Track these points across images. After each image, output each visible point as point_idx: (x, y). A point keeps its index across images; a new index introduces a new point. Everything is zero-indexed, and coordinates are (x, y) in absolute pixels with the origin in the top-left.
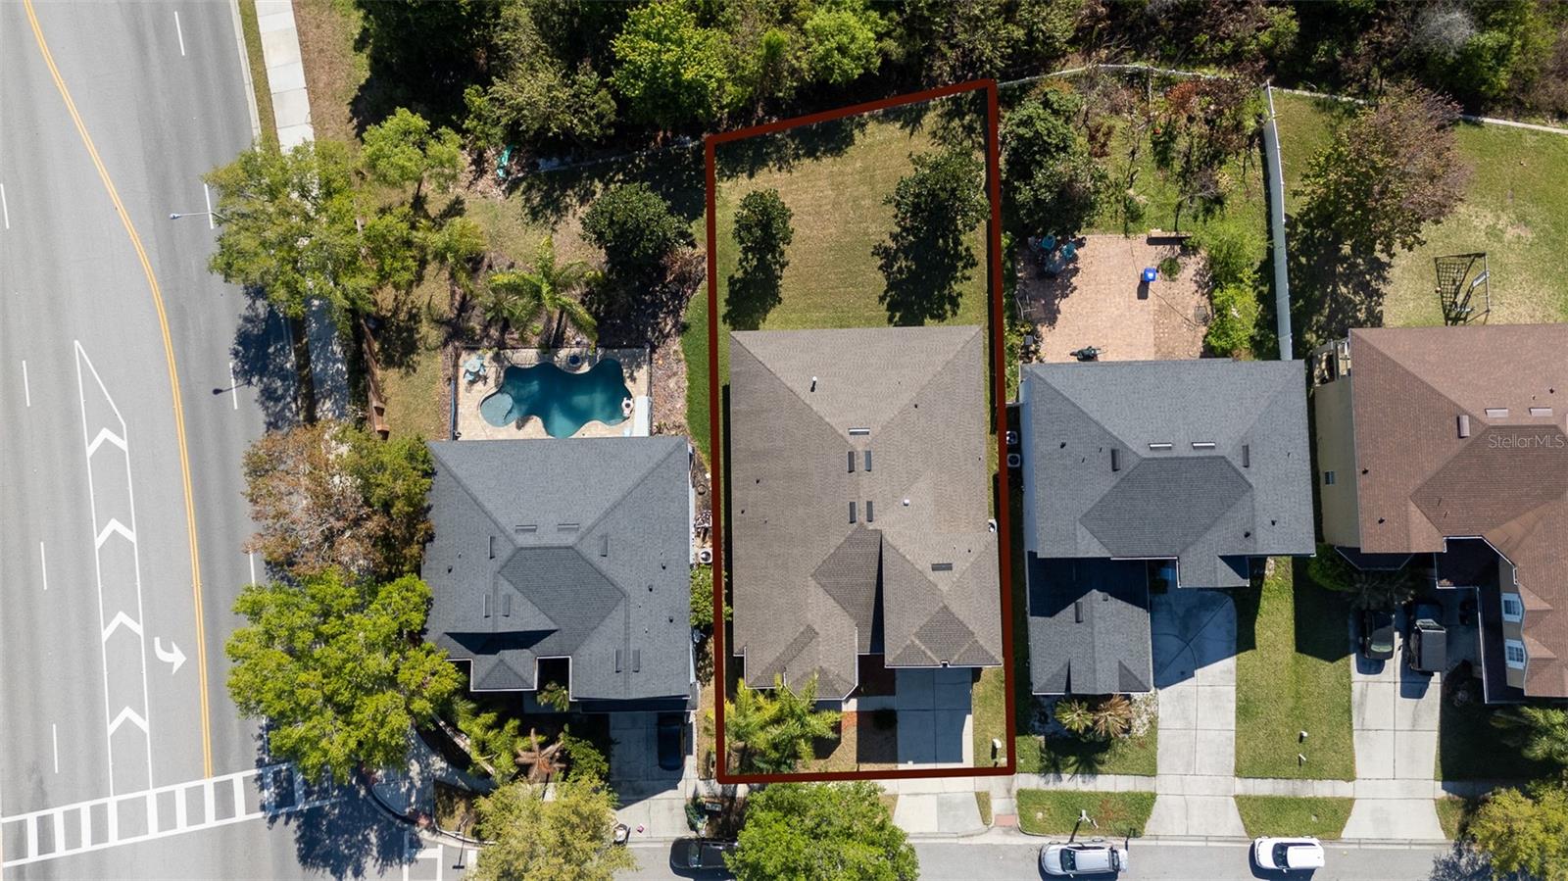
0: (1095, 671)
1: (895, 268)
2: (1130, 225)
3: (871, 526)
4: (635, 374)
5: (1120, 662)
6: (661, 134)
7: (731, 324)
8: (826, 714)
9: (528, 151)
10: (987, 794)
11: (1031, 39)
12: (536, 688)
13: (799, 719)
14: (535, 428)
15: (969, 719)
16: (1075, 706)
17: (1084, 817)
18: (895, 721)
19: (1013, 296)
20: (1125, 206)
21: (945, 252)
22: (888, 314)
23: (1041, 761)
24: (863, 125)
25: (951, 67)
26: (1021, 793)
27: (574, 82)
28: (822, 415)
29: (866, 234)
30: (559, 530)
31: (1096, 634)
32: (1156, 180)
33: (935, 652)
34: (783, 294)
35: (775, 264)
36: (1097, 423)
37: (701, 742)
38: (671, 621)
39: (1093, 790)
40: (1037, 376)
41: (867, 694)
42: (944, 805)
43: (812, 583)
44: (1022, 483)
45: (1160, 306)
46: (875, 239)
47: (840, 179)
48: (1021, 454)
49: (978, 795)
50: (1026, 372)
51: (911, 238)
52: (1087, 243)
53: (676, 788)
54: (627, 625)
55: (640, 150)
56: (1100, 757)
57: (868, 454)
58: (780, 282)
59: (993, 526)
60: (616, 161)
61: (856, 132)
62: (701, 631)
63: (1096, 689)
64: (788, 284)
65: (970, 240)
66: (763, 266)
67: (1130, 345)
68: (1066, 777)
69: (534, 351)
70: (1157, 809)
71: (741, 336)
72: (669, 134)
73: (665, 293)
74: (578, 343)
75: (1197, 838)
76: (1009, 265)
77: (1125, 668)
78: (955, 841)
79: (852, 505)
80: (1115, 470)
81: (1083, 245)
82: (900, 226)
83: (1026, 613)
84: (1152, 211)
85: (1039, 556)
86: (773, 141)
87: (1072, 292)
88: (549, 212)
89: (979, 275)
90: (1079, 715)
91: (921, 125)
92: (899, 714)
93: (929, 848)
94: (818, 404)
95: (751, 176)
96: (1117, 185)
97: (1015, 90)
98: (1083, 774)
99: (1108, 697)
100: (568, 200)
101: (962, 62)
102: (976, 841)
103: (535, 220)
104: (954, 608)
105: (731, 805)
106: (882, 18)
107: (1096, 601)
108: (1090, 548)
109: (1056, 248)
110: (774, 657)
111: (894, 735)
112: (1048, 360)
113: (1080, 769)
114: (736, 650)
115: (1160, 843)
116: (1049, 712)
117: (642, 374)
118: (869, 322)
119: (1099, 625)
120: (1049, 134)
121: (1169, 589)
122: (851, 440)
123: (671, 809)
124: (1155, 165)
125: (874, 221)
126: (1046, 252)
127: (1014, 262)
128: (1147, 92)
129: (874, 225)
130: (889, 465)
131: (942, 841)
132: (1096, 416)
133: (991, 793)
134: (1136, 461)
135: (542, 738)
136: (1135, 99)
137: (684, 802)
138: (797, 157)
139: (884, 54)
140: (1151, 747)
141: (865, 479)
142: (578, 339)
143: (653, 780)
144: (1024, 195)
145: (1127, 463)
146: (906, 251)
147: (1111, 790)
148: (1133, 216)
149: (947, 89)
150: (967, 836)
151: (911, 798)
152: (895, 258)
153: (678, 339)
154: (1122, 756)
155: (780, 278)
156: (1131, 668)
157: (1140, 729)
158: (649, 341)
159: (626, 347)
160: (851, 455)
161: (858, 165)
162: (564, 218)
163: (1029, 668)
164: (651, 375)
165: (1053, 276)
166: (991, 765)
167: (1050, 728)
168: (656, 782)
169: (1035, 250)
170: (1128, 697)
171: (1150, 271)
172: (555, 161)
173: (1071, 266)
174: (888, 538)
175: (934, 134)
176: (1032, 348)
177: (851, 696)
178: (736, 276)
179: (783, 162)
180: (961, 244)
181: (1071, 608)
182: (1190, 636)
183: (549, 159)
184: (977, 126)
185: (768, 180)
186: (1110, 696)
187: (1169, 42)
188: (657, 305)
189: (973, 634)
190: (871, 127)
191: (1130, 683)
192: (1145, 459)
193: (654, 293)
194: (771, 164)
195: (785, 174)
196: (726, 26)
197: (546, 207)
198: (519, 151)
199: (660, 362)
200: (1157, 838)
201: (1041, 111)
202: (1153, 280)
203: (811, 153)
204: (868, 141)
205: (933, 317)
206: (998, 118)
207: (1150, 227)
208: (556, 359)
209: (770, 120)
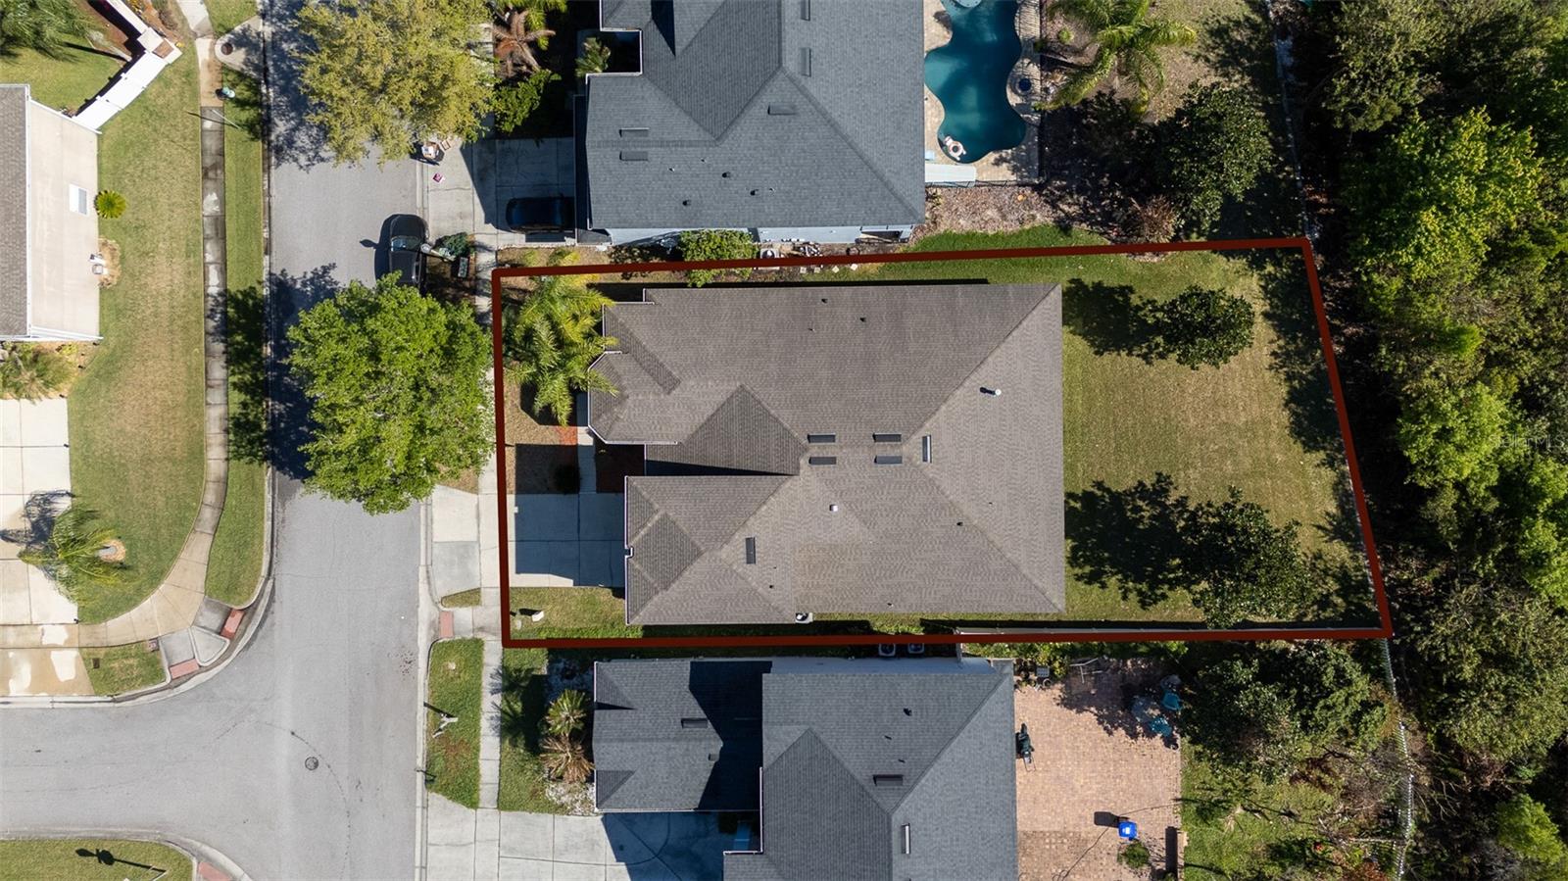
0: (622, 741)
1: (1140, 503)
2: (1194, 807)
3: (803, 462)
4: (1005, 165)
5: (632, 773)
6: (1323, 200)
7: (1069, 289)
8: (568, 401)
9: (1303, 25)
10: (478, 602)
11: (1455, 687)
12: (601, 30)
13: (561, 366)
14: (937, 36)
15: (568, 583)
16: (579, 714)
17: (447, 721)
18: (566, 492)
19: (1101, 653)
20: (1219, 801)
21: (1161, 567)
22: (1079, 492)
23: (516, 671)
24: (1331, 464)
25: (1409, 581)
26: (478, 644)
27: (1409, 71)
28: (950, 402)
29: (1187, 466)
30: (803, 50)
31: (667, 744)
32: (1253, 842)
33: (645, 540)
34: (1107, 357)
35: (1149, 347)
36: (937, 757)
37: (539, 253)
38: (685, 203)
39: (482, 732)
40: (1000, 682)
41: (597, 456)
42: (465, 551)
43: (734, 386)
44: (857, 657)
45: (1086, 841)
46: (1179, 478)
47: (1261, 433)
48: (895, 657)
49: (477, 591)
50: (1003, 667)
51: (1182, 523)
52: (1171, 750)
53: (487, 222)
54: (680, 143)
55: (1303, 172)
56: (521, 742)
57: (898, 460)
58: (1123, 354)
59: (804, 618)
60: (1288, 141)
61: (1322, 455)
62: (674, 248)
63: (598, 741)
64: (1123, 363)
65: (1176, 601)
66: (1146, 332)
67: (1035, 800)
68: (498, 699)
69: (1038, 34)
70: (459, 810)
71: (1055, 299)
72: (1322, 211)
73: (1112, 203)
74: (1046, 90)
75: (425, 856)
76: (1143, 649)
77: (626, 779)
78: (423, 562)
79: (832, 438)
80: (876, 778)
81: (1167, 745)
82: (1197, 509)
83: (697, 656)
84: (1211, 835)
85: (764, 675)
86: (1311, 346)
87: (1105, 728)
88: (1222, 52)
89: (1129, 610)
90: (568, 718)
91: (1331, 539)
92: (576, 496)
93: (414, 530)
94: (964, 397)
95: (1266, 315)
96: (1247, 791)
97: (1377, 663)
98: (502, 719)
99: (589, 755)
100: (1237, 77)
101: (1415, 596)
102: (423, 588)
103: (1212, 33)
104: (699, 566)
105: (466, 290)
106: (1487, 489)
107: (709, 745)
108: (776, 740)
109: (1165, 712)
110: (641, 338)
111: (549, 491)
112: (1018, 695)
113: (507, 717)
114: (650, 291)
115: (419, 812)
116: (575, 680)
117: (1004, 174)
118: (1070, 467)
119: (678, 748)
120: (1327, 707)
121: (725, 837)
122: (917, 438)
123: (462, 216)
124: (1273, 841)
125: (1203, 476)
126: (1158, 698)
127: (1147, 656)
128: (1372, 836)
129: (1198, 475)
130: (883, 487)
131: (423, 547)
132: (946, 757)
133: (479, 608)
134: (887, 808)
135: (544, 44)
136: (1362, 820)
137: (469, 231)
138: (1290, 378)
139: (1434, 492)
140: (532, 804)
141: (864, 455)
142: (1052, 90)
143: (496, 192)
144: (1242, 673)
145: (884, 795)
146: (1163, 517)
147: (482, 755)
148: (1206, 811)
149: (1378, 576)
150: (428, 577)
151: (474, 510)
152: (1153, 503)
153: (1050, 221)
154: (522, 769)
155: (1130, 354)
156: (626, 785)
157: (554, 792)
158: (1048, 182)
159: (1041, 152)
160: (897, 438)
161: (1279, 457)
162: (1213, 72)
163: (629, 658)
164: (1003, 185)
165: (1127, 705)
166: (513, 608)
167: (556, 680)
168: (494, 196)
169: (1163, 683)
170: (590, 780)
171: (1134, 830)
172: (1289, 61)
173: (1139, 729)
174: (789, 484)
175: (1318, 556)
176: (1033, 677)
177: (595, 437)
178: (1133, 296)
179: (1283, 358)
180: (1170, 589)
181: (700, 714)
182: (667, 858)
183: (1291, 52)
184: (1329, 613)
185: (1263, 337)
186: (591, 760)
187: (1440, 866)
188: (1095, 195)
189: (666, 588)
190: (1329, 475)
191: (608, 784)
192: (889, 819)
193: (1111, 187)
194: (1281, 342)
195: (1267, 360)
196: (1483, 278)
197: (1228, 48)
198: (1304, 13)
199: (1020, 198)
200: (425, 807)
201: (1358, 697)
202: (1121, 834)
203: (1294, 397)
204: (1310, 470)
205: (1074, 550)
206: (1339, 641)
207: (1190, 832)
208: (1026, 61)
209: (1338, 343)
